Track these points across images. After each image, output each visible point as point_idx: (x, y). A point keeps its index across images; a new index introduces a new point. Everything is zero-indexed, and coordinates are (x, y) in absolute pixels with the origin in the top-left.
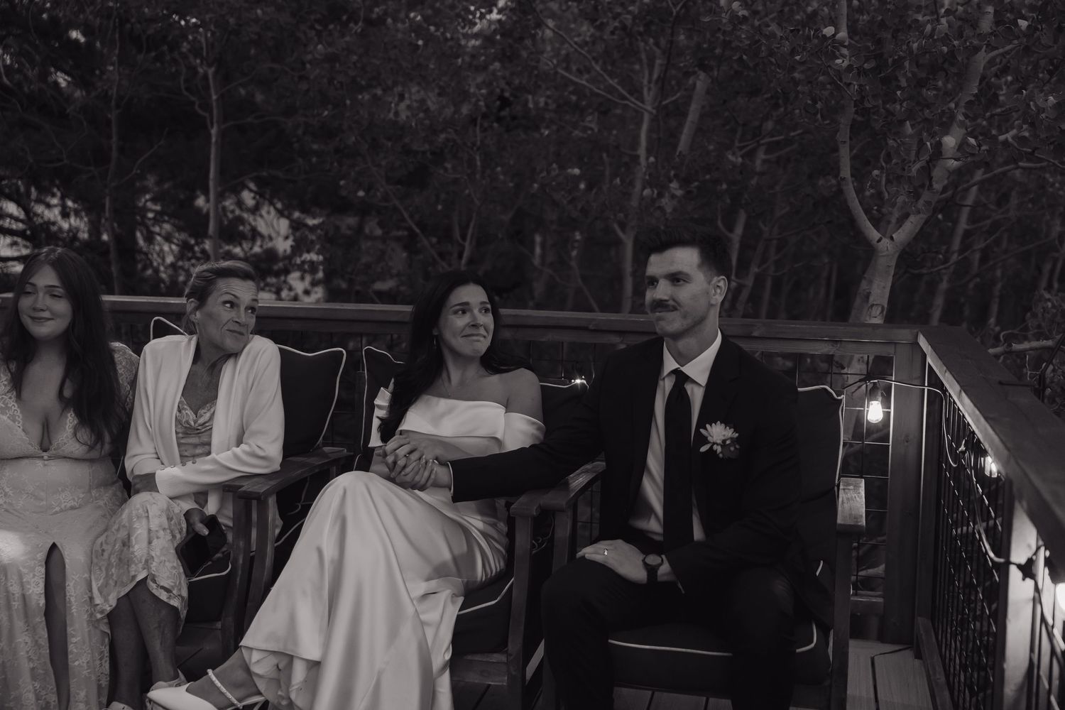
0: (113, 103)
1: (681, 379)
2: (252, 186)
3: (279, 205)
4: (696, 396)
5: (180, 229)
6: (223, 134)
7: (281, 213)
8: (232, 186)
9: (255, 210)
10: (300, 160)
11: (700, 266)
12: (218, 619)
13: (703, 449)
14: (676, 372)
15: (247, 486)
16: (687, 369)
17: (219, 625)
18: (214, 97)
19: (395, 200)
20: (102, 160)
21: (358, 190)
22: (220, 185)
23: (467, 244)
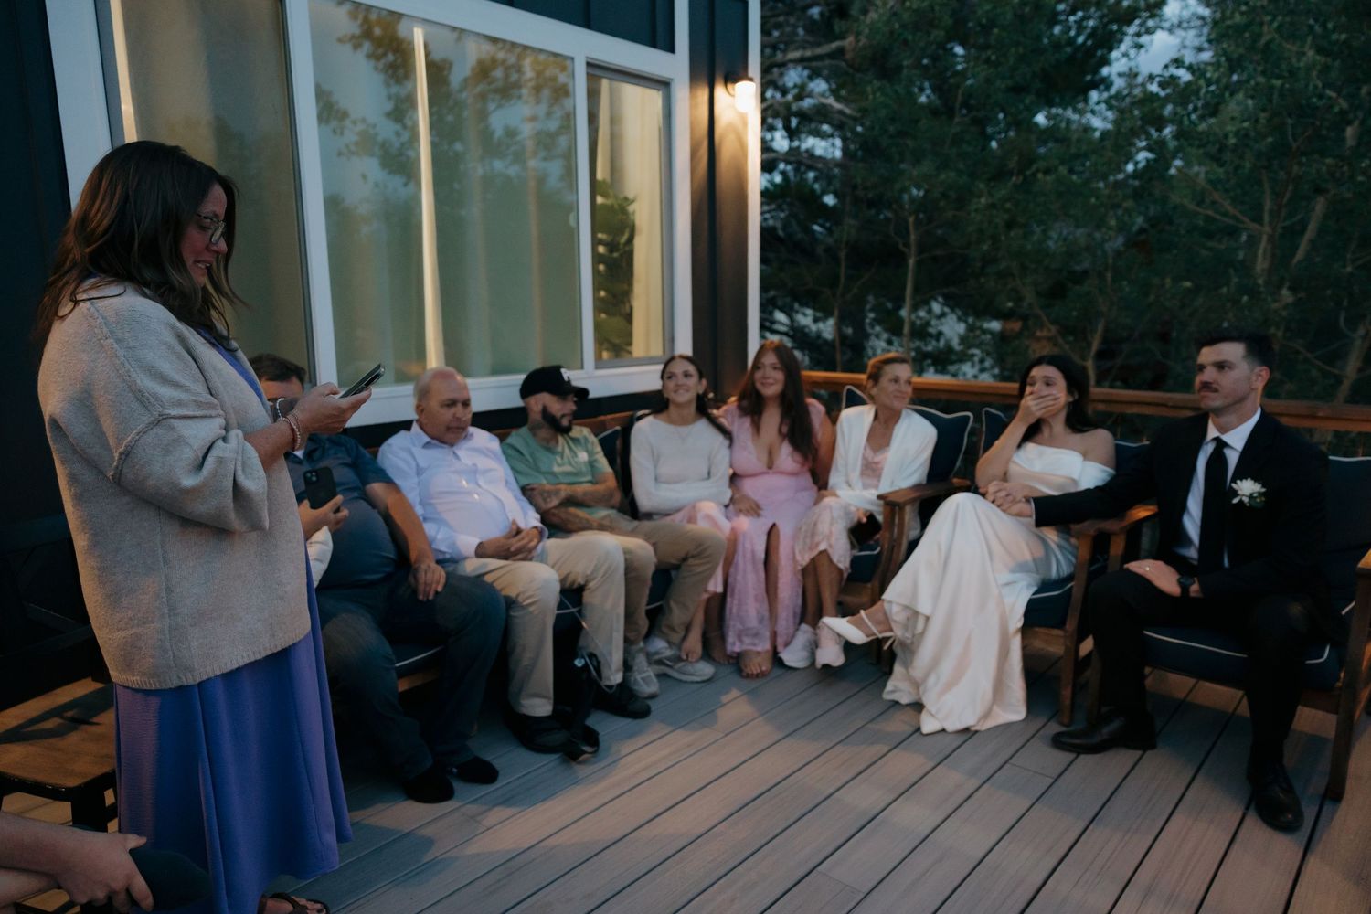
0: (843, 245)
1: (1221, 445)
2: (940, 299)
3: (959, 313)
4: (1233, 458)
5: (886, 330)
6: (919, 263)
7: (959, 319)
8: (922, 301)
9: (943, 315)
10: (973, 281)
11: (1244, 357)
12: (869, 581)
13: (1235, 501)
14: (1217, 439)
15: (892, 498)
16: (1226, 438)
17: (869, 584)
18: (913, 237)
19: (1037, 308)
20: (834, 284)
21: (1008, 301)
22: (914, 299)
23: (1094, 342)
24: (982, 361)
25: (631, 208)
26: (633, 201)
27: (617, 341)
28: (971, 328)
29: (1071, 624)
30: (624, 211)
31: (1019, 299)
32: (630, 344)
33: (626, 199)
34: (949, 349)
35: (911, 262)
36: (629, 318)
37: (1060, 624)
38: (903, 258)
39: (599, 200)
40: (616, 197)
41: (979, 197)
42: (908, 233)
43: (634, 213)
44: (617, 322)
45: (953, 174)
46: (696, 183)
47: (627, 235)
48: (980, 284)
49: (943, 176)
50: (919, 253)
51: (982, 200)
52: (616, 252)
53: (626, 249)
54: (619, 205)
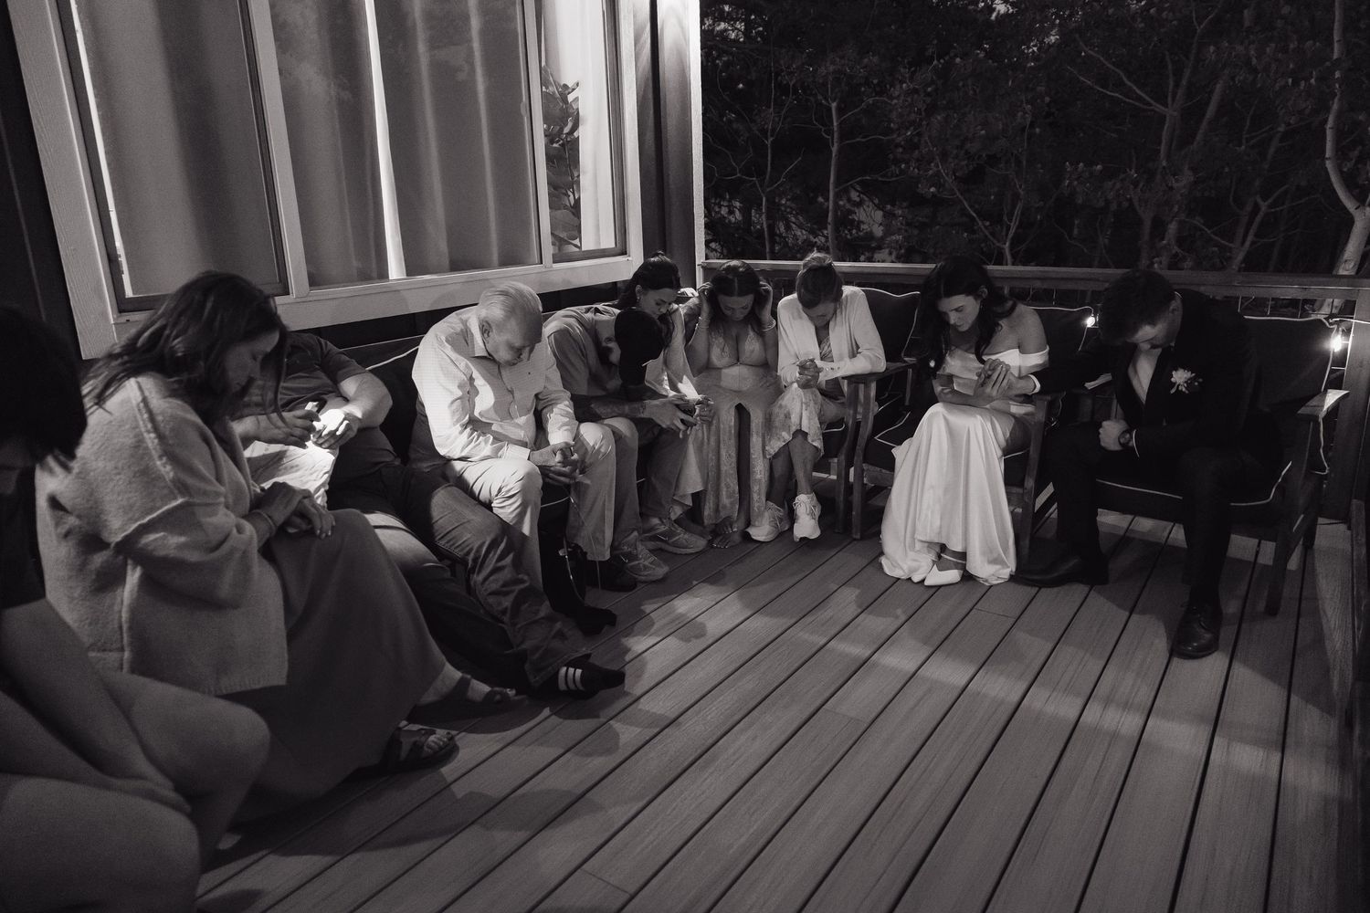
0: (769, 134)
2: (858, 187)
3: (876, 201)
5: (809, 220)
6: (840, 151)
7: (878, 207)
8: (844, 191)
9: (860, 204)
10: (893, 167)
17: (836, 460)
18: (835, 124)
19: (958, 194)
20: (761, 173)
21: (931, 187)
22: (836, 187)
23: (1012, 224)
25: (572, 97)
26: (574, 90)
27: (562, 236)
28: (888, 215)
29: (1029, 483)
30: (565, 100)
31: (939, 186)
33: (565, 86)
34: (870, 236)
35: (835, 149)
36: (576, 211)
37: (1020, 483)
38: (828, 147)
40: (556, 83)
41: (901, 82)
42: (831, 120)
43: (576, 101)
44: (569, 216)
45: (876, 59)
46: (641, 70)
47: (570, 125)
48: (901, 170)
49: (866, 60)
50: (842, 138)
51: (904, 85)
52: (557, 142)
53: (569, 139)
54: (560, 94)
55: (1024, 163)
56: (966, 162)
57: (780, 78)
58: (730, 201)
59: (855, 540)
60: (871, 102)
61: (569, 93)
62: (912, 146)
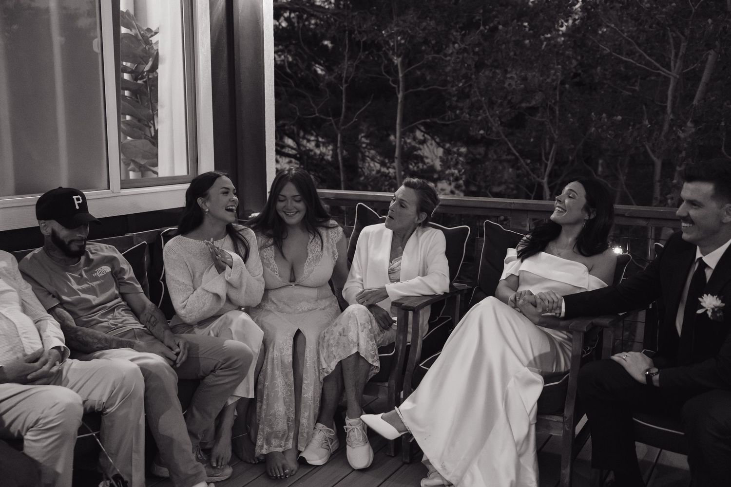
0: (343, 81)
1: (702, 264)
2: (422, 128)
3: (438, 140)
5: (380, 154)
6: (405, 98)
7: (438, 145)
8: (409, 130)
9: (423, 142)
10: (450, 112)
11: (713, 197)
12: (387, 381)
13: (700, 312)
17: (387, 384)
18: (401, 75)
19: (503, 137)
20: (337, 114)
21: (480, 130)
22: (402, 128)
23: (549, 163)
24: (457, 179)
25: (154, 39)
26: (156, 33)
27: (143, 162)
28: (447, 152)
29: (569, 412)
30: (148, 42)
31: (488, 129)
32: (156, 165)
33: (149, 30)
34: (432, 169)
35: (400, 96)
36: (154, 140)
37: (560, 412)
38: (393, 93)
39: (123, 30)
40: (139, 28)
41: (454, 43)
42: (397, 72)
43: (157, 43)
44: (143, 144)
45: (432, 23)
46: (215, 17)
47: (150, 63)
48: (456, 115)
49: (424, 24)
50: (406, 89)
51: (456, 45)
52: (140, 79)
53: (150, 77)
54: (142, 35)
55: (557, 112)
56: (508, 110)
57: (353, 36)
58: (317, 136)
59: (404, 463)
60: (430, 59)
61: (152, 36)
62: (463, 95)
